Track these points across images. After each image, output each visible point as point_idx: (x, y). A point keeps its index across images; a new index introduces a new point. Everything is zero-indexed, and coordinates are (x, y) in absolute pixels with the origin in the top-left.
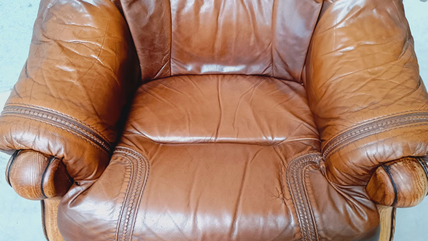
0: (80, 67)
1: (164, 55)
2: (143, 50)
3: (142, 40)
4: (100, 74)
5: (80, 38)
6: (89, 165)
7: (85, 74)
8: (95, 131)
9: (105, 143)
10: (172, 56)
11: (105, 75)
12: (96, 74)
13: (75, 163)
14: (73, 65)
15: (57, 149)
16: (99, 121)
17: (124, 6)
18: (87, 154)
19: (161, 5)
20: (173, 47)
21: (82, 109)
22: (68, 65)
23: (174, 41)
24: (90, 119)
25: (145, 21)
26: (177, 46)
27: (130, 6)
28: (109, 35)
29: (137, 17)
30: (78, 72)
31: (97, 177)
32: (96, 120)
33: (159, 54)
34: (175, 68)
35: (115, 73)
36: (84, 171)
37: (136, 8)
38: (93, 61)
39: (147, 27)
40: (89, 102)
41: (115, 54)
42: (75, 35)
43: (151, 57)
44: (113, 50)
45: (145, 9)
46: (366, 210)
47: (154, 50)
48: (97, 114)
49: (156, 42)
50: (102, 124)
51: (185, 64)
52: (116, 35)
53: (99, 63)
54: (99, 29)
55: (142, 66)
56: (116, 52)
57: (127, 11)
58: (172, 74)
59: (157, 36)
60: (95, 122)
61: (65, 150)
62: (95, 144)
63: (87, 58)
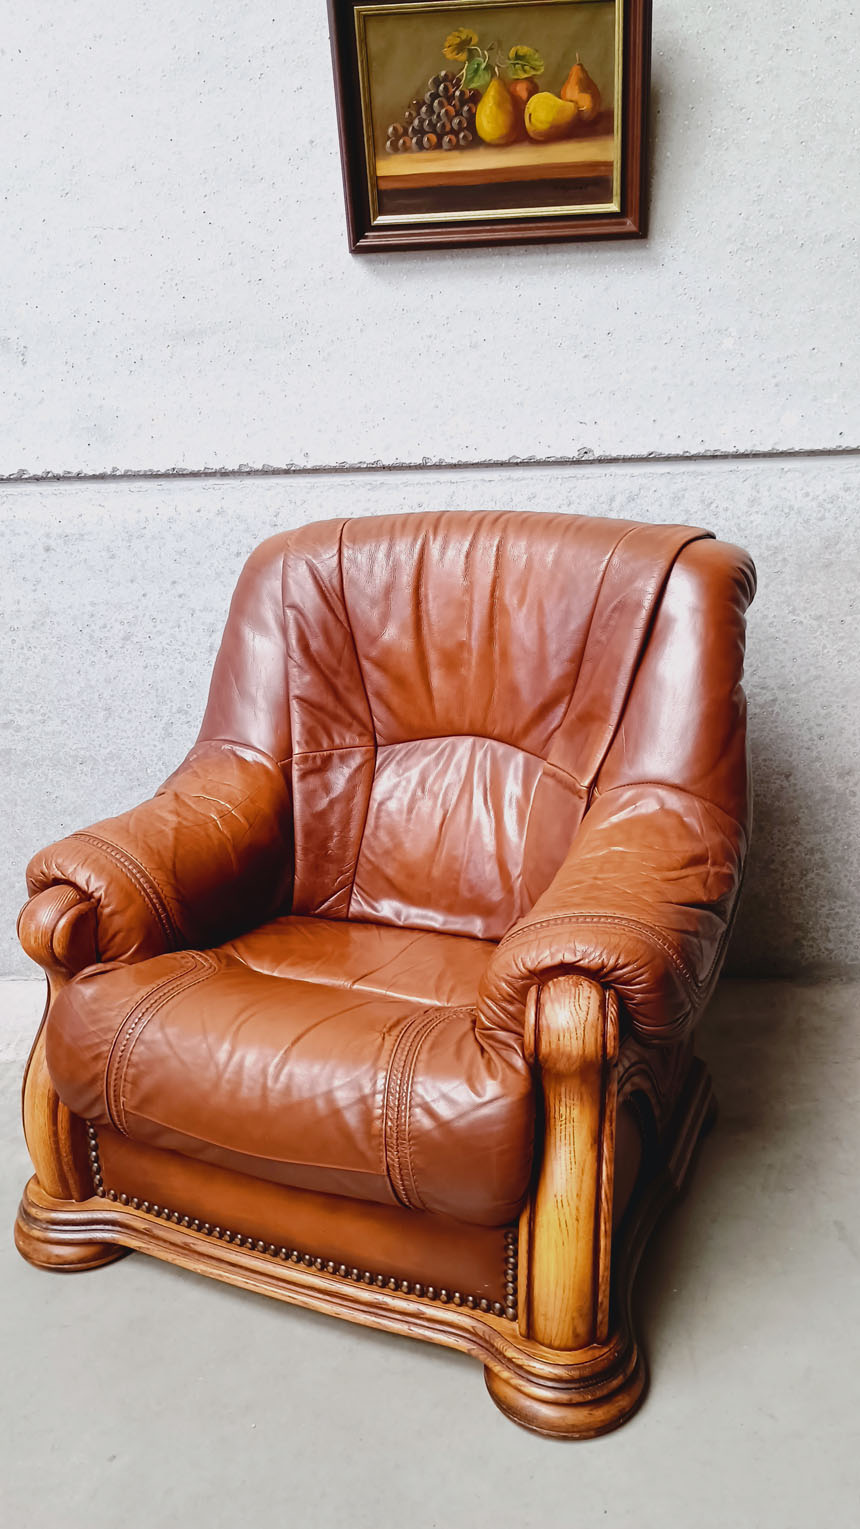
0: (185, 819)
1: (342, 873)
2: (306, 850)
3: (308, 834)
4: (208, 836)
5: (207, 794)
6: (130, 930)
7: (187, 827)
8: (160, 891)
9: (167, 916)
10: (357, 880)
11: (216, 842)
12: (202, 833)
13: (112, 914)
14: (178, 815)
15: (97, 885)
16: (173, 882)
17: (295, 775)
18: (130, 912)
19: (354, 787)
20: (362, 860)
21: (156, 857)
22: (171, 812)
23: (365, 850)
24: (159, 872)
25: (323, 803)
26: (369, 861)
27: (303, 776)
28: (253, 801)
29: (310, 797)
30: (179, 823)
31: (130, 961)
32: (168, 878)
33: (332, 868)
34: (357, 906)
35: (234, 847)
36: (118, 939)
37: (314, 781)
38: (208, 821)
39: (321, 816)
40: (171, 855)
41: (247, 827)
42: (204, 789)
43: (316, 868)
44: (247, 819)
45: (327, 788)
46: (504, 1065)
47: (327, 858)
48: (174, 873)
49: (331, 845)
50: (177, 890)
51: (376, 900)
52: (262, 806)
53: (216, 826)
54: (240, 790)
55: (298, 879)
56: (251, 826)
57: (298, 782)
58: (350, 915)
59: (336, 834)
60: (165, 879)
61: (106, 892)
62: (150, 906)
63: (203, 814)
